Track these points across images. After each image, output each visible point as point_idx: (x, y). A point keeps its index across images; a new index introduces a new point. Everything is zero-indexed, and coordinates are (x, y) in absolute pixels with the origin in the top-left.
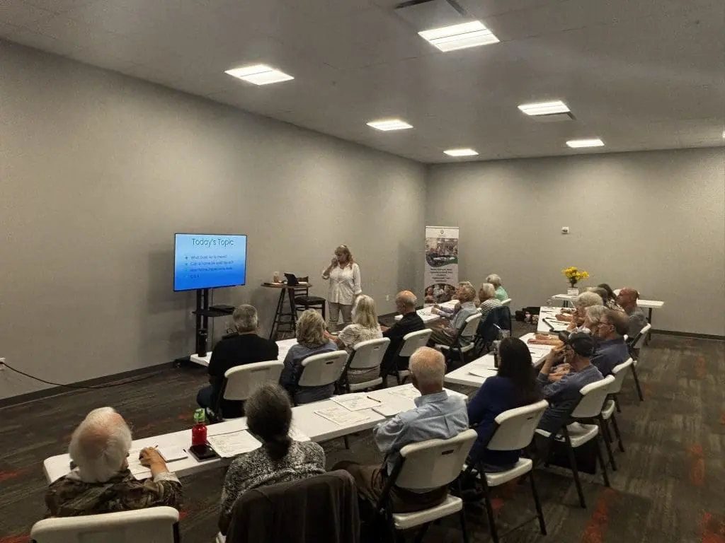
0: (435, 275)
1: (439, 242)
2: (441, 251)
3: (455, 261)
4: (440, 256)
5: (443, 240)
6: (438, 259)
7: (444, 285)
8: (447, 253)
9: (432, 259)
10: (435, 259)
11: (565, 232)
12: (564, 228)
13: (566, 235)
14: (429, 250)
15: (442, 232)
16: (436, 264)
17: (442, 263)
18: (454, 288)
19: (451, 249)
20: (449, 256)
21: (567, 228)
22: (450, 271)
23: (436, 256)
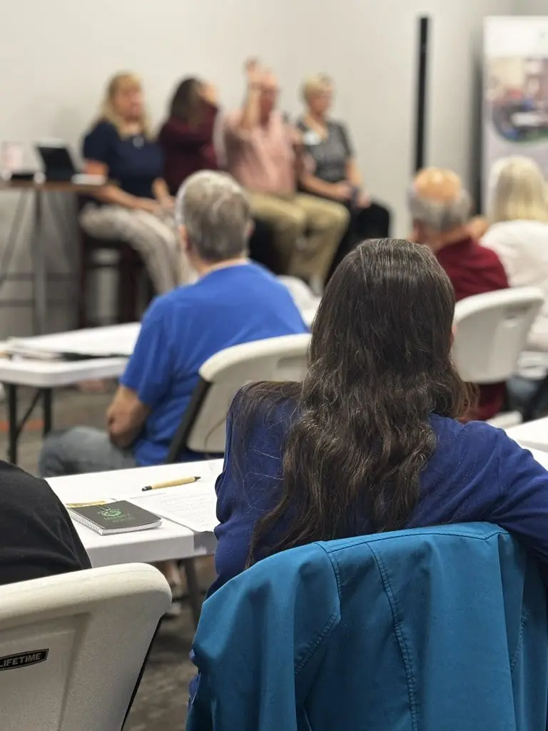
1: (533, 69)
4: (535, 111)
9: (509, 119)
10: (517, 118)
14: (499, 91)
16: (520, 134)
23: (523, 108)
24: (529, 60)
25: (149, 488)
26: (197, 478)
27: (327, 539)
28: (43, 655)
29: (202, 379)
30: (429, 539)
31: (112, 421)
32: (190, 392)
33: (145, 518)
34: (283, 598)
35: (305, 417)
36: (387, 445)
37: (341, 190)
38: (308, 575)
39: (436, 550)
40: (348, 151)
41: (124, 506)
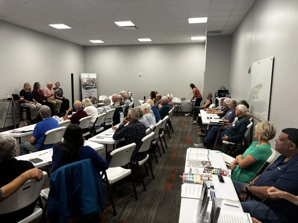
0: (87, 93)
1: (88, 80)
2: (88, 83)
3: (96, 87)
4: (89, 85)
5: (89, 79)
6: (88, 86)
7: (91, 97)
8: (92, 84)
9: (85, 87)
10: (86, 87)
11: (140, 75)
12: (140, 74)
13: (140, 77)
14: (83, 83)
15: (89, 76)
16: (87, 89)
17: (90, 88)
18: (95, 98)
19: (93, 82)
20: (93, 85)
21: (141, 74)
22: (94, 91)
23: (87, 85)
24: (87, 79)
25: (40, 155)
26: (47, 152)
27: (68, 164)
28: (30, 186)
29: (45, 135)
30: (81, 162)
31: (31, 141)
32: (43, 136)
33: (40, 160)
34: (63, 172)
35: (64, 148)
36: (75, 150)
37: (62, 98)
38: (66, 169)
39: (82, 163)
40: (63, 93)
41: (37, 159)
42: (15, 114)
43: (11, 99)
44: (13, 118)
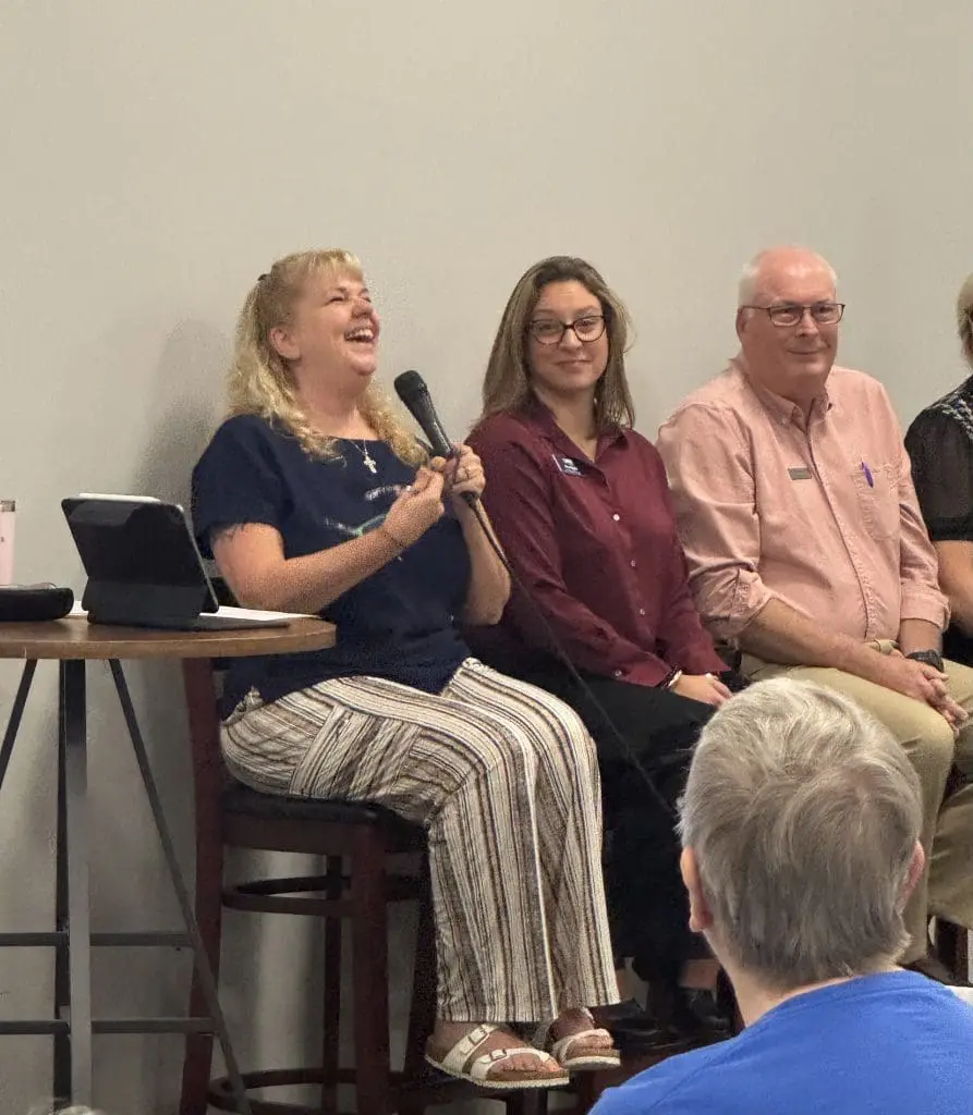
42: (97, 940)
43: (42, 608)
44: (61, 1034)
